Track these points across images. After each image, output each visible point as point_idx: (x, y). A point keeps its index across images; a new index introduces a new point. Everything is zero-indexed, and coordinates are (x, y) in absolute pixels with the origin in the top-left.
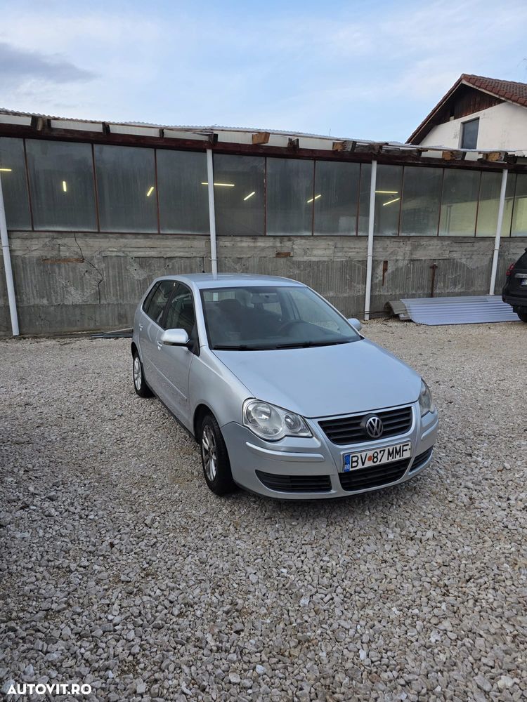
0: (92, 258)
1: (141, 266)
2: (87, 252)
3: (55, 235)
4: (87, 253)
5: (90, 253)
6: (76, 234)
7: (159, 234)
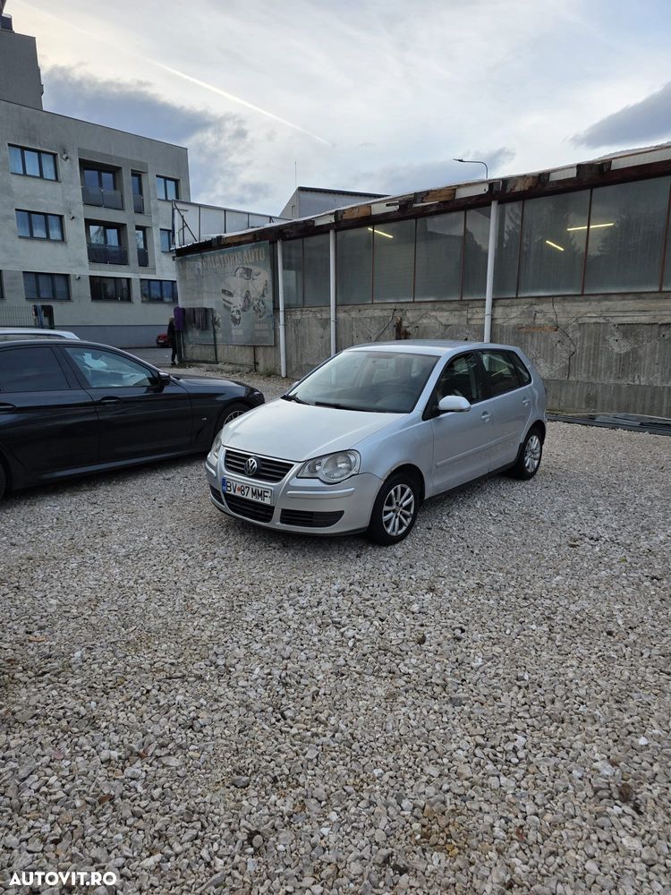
0: (567, 326)
1: (625, 336)
2: (563, 319)
3: (534, 301)
5: (565, 319)
6: (555, 299)
7: (660, 292)
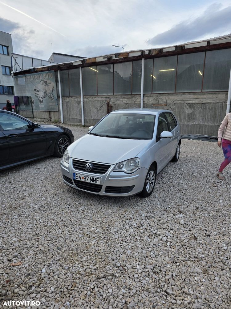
0: (170, 103)
1: (190, 107)
3: (158, 95)
4: (168, 102)
6: (166, 94)
7: (202, 92)
